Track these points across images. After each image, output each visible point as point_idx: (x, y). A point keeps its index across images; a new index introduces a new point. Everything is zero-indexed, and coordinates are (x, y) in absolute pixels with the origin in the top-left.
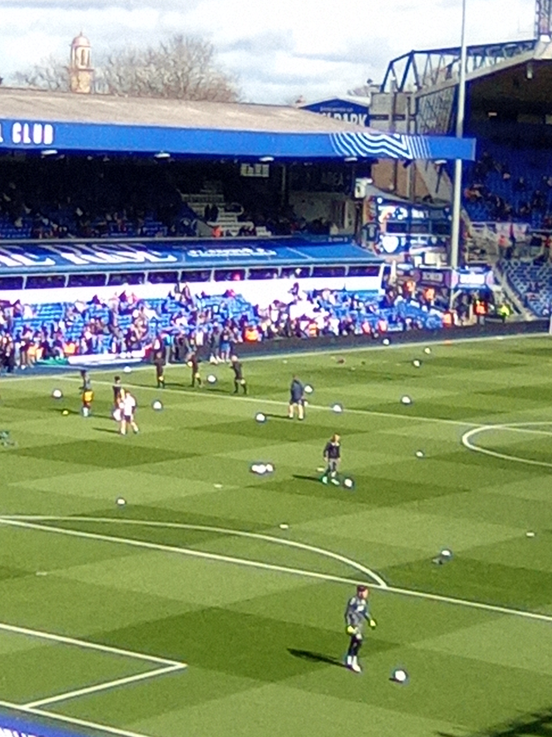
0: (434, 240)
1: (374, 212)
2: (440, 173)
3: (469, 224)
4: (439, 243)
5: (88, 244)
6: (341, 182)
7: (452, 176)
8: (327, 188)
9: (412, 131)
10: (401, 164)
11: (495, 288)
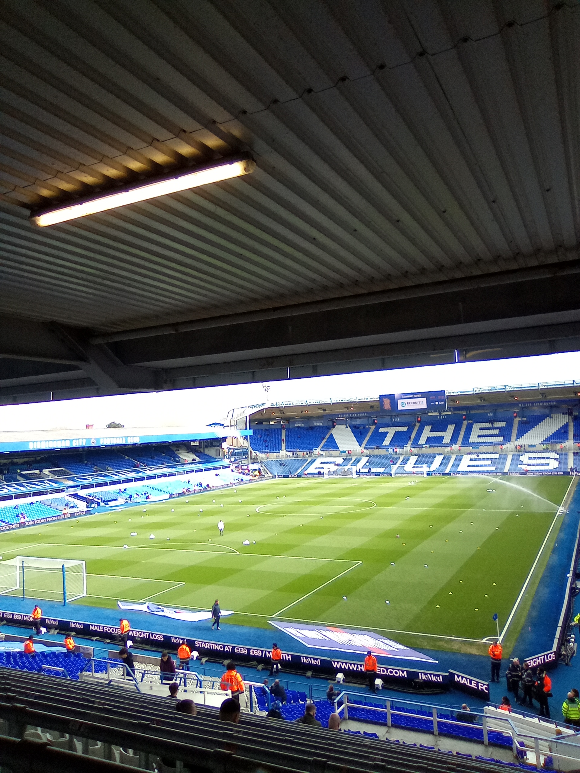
0: (244, 457)
1: (228, 452)
2: (244, 439)
3: (253, 452)
4: (246, 458)
5: (151, 468)
6: (218, 444)
7: (247, 440)
8: (215, 446)
9: (236, 429)
10: (234, 438)
11: (261, 468)
